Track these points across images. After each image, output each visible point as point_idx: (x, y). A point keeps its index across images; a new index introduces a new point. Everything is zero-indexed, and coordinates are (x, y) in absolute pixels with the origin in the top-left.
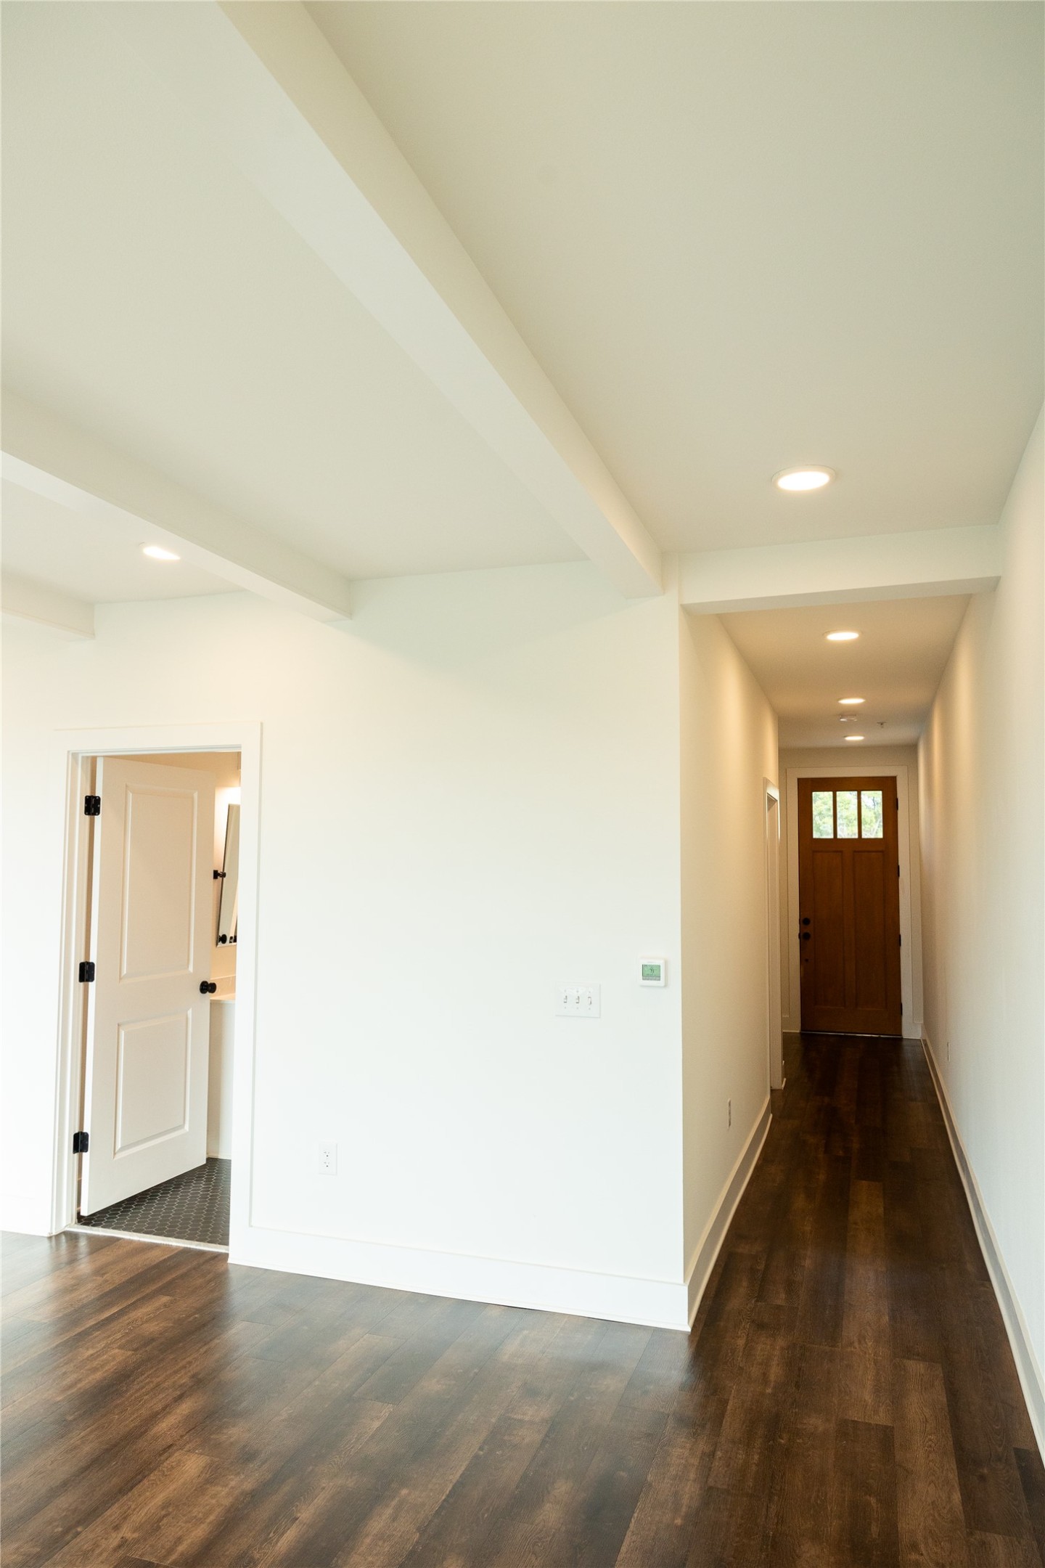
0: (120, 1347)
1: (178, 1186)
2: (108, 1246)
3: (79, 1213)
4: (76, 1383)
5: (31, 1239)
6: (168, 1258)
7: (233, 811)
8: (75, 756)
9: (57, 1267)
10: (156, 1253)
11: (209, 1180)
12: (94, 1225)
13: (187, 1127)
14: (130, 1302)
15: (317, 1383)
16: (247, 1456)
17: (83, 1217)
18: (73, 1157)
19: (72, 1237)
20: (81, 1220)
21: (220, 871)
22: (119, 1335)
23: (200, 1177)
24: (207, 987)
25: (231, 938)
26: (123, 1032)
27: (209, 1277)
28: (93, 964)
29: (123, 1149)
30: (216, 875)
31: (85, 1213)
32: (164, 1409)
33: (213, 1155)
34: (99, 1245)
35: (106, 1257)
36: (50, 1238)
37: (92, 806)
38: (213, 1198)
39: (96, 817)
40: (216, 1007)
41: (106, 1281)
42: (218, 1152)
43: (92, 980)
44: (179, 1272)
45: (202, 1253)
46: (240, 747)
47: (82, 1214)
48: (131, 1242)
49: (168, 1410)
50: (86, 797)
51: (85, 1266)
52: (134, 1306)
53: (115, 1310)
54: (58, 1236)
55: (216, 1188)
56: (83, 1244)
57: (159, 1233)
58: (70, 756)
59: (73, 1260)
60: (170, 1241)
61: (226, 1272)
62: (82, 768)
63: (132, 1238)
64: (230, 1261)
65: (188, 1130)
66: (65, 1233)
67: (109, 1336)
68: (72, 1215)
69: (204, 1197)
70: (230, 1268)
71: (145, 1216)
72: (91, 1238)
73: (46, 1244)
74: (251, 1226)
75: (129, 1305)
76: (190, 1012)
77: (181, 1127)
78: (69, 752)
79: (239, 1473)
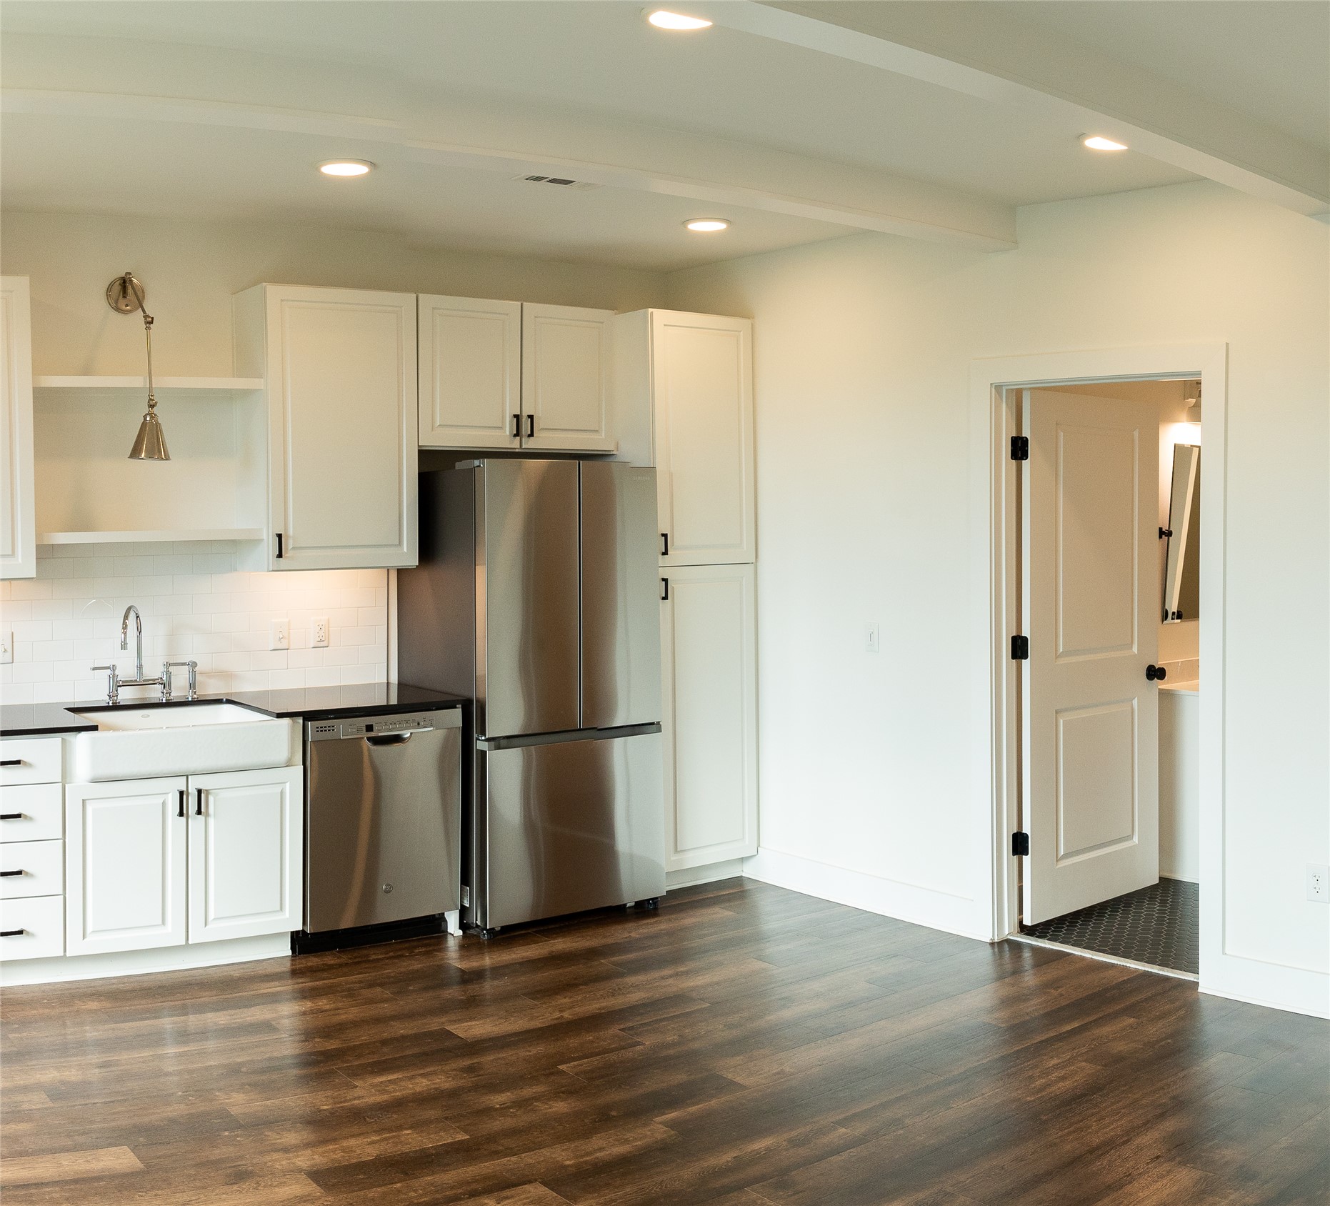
0: (1086, 1061)
1: (1128, 905)
2: (1057, 960)
3: (1021, 922)
4: (1045, 1088)
5: (972, 943)
6: (1128, 979)
7: (1181, 453)
8: (998, 388)
9: (1000, 977)
10: (1111, 973)
11: (1163, 902)
12: (1038, 937)
13: (1136, 839)
14: (1091, 1018)
15: (1319, 1118)
16: (1245, 1175)
17: (1026, 926)
18: (1013, 859)
19: (1016, 947)
20: (1023, 929)
21: (1165, 528)
22: (1084, 1050)
23: (1152, 899)
24: (1155, 673)
25: (1174, 613)
26: (1061, 721)
27: (1177, 1004)
28: (1026, 638)
29: (1066, 856)
30: (1162, 533)
31: (1027, 922)
32: (1145, 1124)
33: (1167, 875)
34: (1044, 958)
35: (1053, 972)
36: (992, 944)
37: (1019, 448)
38: (1172, 923)
39: (1023, 461)
40: (1167, 699)
41: (1061, 995)
42: (1171, 871)
43: (1026, 657)
44: (1142, 996)
45: (1167, 979)
46: (1199, 374)
47: (1025, 923)
48: (1083, 958)
49: (1149, 1125)
50: (1012, 438)
51: (1030, 979)
52: (1096, 1023)
53: (1075, 1024)
54: (1000, 944)
55: (1173, 910)
56: (1027, 954)
57: (1114, 952)
58: (993, 390)
59: (1017, 972)
60: (1128, 962)
61: (1197, 1000)
62: (1007, 404)
63: (1083, 955)
64: (1200, 990)
65: (1137, 842)
66: (1007, 941)
67: (1074, 1049)
68: (1014, 925)
69: (1161, 920)
70: (1201, 997)
71: (1094, 933)
72: (1035, 950)
73: (989, 950)
74: (1224, 953)
75: (1091, 1022)
76: (1135, 702)
77: (1130, 837)
78: (991, 384)
79: (1238, 1189)
